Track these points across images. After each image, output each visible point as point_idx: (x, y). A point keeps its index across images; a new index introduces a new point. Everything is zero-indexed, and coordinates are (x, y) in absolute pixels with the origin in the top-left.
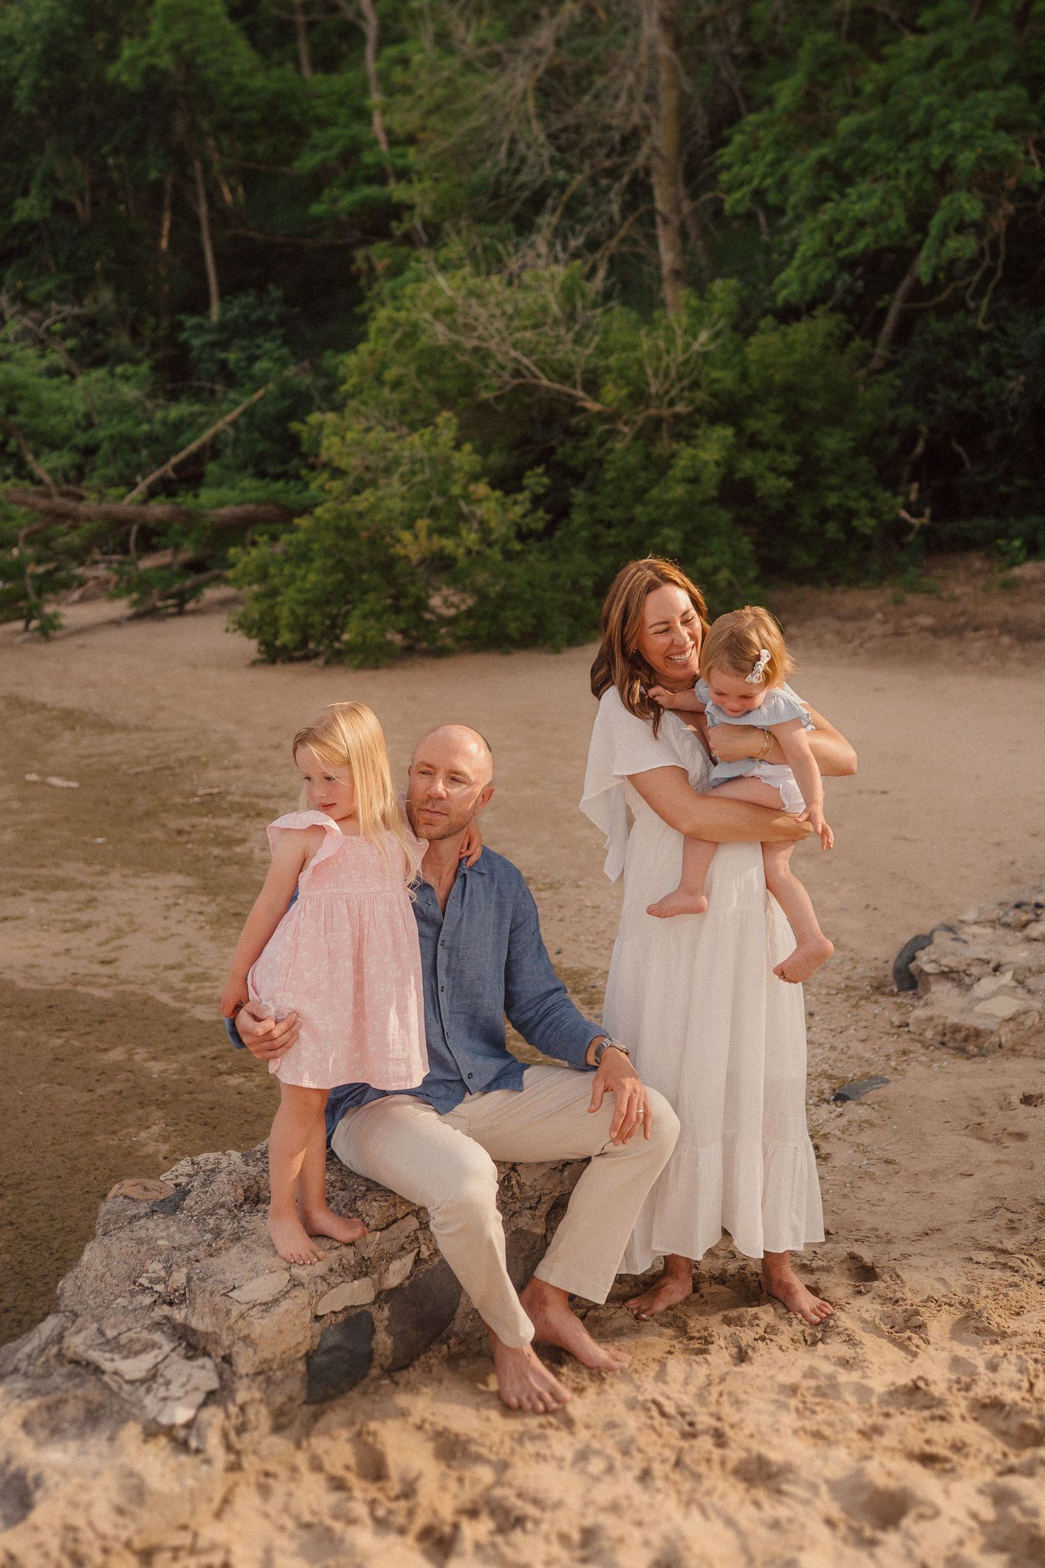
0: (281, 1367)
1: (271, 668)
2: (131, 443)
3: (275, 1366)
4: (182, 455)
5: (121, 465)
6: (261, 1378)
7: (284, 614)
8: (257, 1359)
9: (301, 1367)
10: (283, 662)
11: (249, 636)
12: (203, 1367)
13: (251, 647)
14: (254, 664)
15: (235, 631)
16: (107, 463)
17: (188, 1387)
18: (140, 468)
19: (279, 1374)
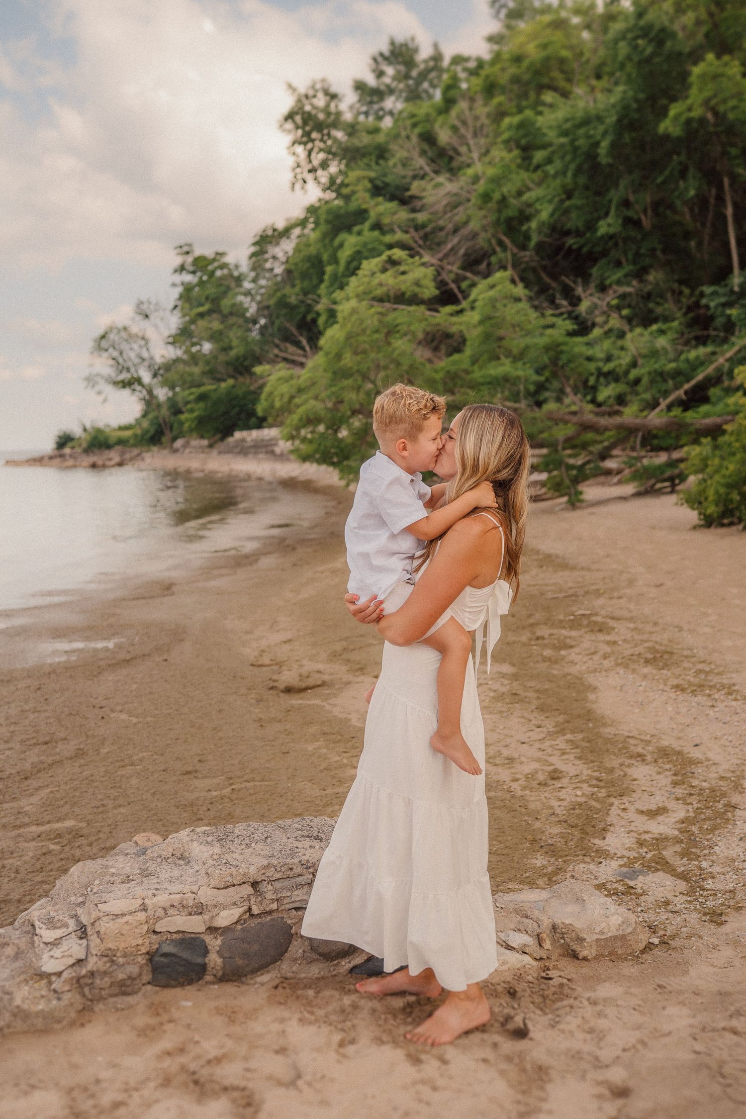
0: (125, 956)
1: (706, 530)
2: (661, 376)
3: (119, 954)
4: (693, 383)
5: (654, 391)
6: (106, 959)
7: (711, 493)
8: (103, 947)
9: (141, 960)
10: (716, 527)
11: (693, 509)
12: (80, 945)
13: (692, 516)
14: (695, 528)
15: (682, 504)
16: (646, 391)
17: (66, 954)
18: (666, 393)
19: (121, 960)
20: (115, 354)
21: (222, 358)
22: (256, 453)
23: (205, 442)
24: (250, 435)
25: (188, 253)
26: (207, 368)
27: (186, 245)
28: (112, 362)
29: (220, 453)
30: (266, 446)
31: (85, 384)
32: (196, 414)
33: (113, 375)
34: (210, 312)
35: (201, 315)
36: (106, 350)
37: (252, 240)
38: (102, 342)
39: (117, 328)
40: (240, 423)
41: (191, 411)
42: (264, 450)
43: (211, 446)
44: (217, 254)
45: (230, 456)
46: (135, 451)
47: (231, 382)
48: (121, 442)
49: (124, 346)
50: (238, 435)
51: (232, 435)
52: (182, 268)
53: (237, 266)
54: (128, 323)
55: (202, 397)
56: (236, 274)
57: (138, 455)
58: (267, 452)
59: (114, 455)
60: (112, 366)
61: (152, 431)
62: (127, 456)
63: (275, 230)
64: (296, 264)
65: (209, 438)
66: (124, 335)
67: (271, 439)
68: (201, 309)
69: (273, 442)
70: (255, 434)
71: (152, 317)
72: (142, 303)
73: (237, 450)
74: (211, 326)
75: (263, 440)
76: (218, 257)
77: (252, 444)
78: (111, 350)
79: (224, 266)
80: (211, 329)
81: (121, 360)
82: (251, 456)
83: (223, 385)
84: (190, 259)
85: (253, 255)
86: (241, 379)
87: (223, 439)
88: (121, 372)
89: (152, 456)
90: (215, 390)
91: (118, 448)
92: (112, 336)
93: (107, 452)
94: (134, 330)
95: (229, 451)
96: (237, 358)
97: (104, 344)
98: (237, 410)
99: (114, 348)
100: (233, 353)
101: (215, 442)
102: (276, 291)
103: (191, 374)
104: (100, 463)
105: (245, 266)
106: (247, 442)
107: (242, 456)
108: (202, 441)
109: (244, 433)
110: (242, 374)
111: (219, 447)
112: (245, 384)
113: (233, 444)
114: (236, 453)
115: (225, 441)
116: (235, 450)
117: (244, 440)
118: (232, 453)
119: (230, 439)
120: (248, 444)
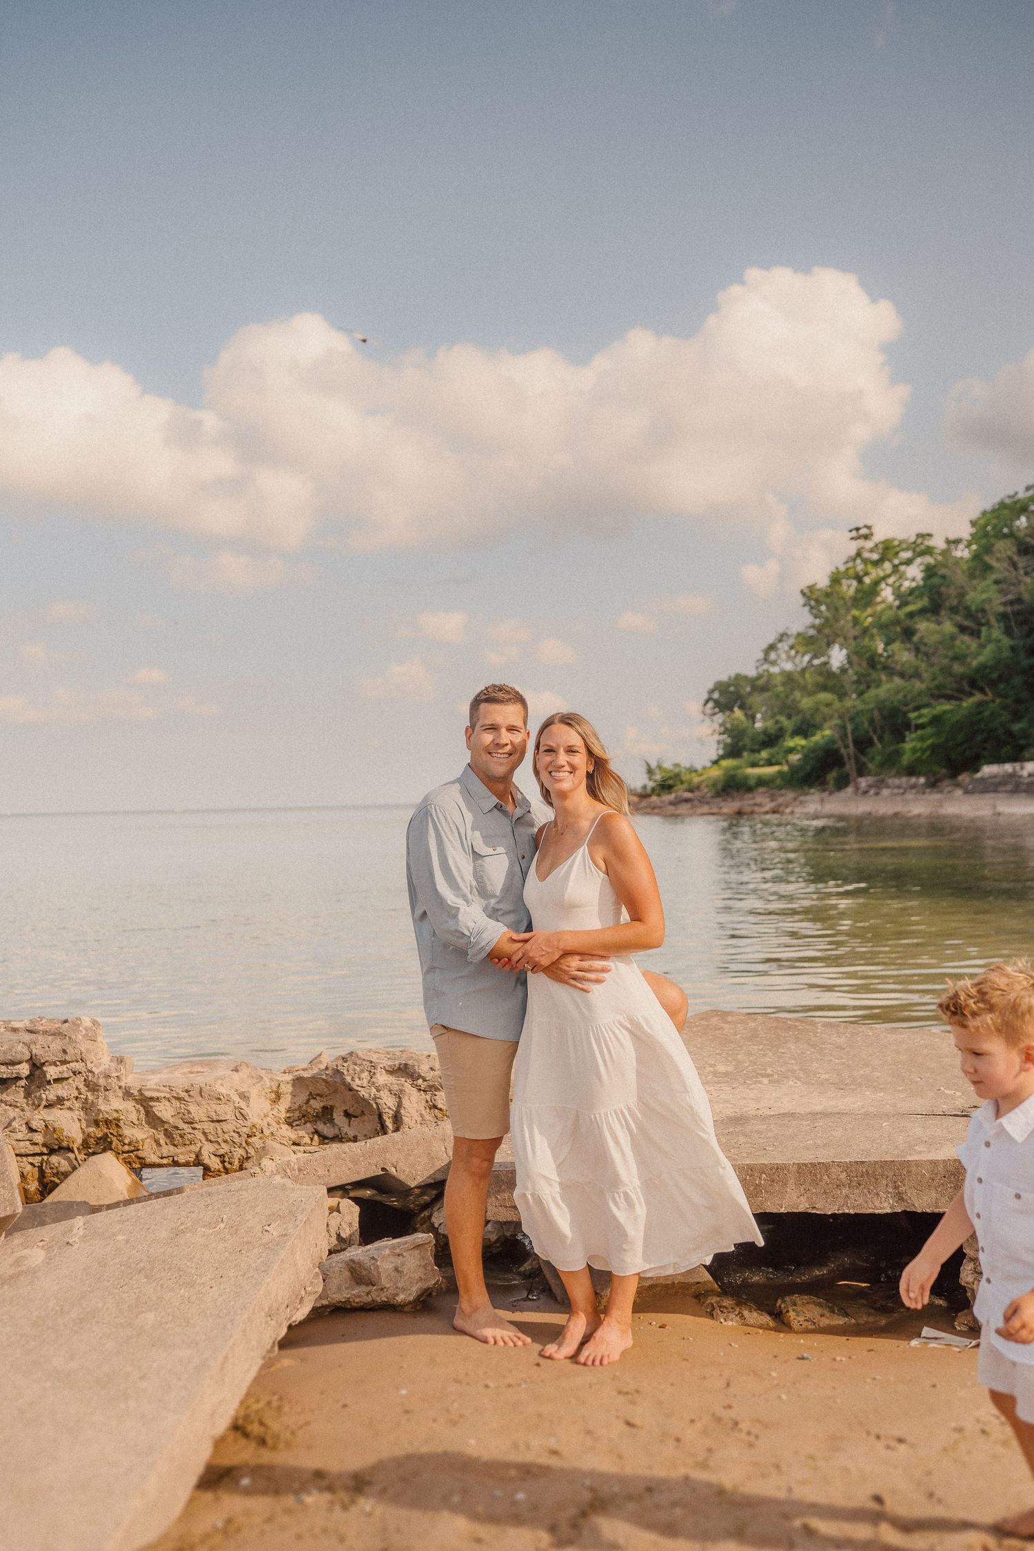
21: (957, 668)
23: (922, 780)
24: (1022, 768)
25: (868, 536)
26: (934, 683)
27: (863, 526)
29: (964, 793)
34: (925, 612)
41: (922, 739)
43: (933, 784)
44: (918, 535)
46: (790, 795)
48: (762, 782)
50: (988, 770)
51: (977, 770)
55: (936, 720)
57: (795, 799)
59: (762, 799)
61: (808, 768)
62: (780, 800)
73: (1009, 787)
76: (920, 540)
79: (931, 550)
80: (939, 632)
83: (965, 704)
84: (869, 544)
87: (956, 776)
89: (822, 801)
90: (951, 711)
91: (761, 790)
93: (750, 796)
96: (982, 668)
98: (985, 735)
100: (974, 662)
101: (944, 779)
103: (914, 692)
104: (748, 809)
106: (1020, 777)
107: (1023, 795)
108: (913, 780)
109: (1008, 767)
110: (982, 690)
111: (958, 785)
112: (987, 703)
113: (993, 780)
114: (1006, 792)
115: (964, 778)
116: (1003, 788)
117: (1013, 775)
118: (995, 791)
119: (978, 775)
120: (1026, 781)
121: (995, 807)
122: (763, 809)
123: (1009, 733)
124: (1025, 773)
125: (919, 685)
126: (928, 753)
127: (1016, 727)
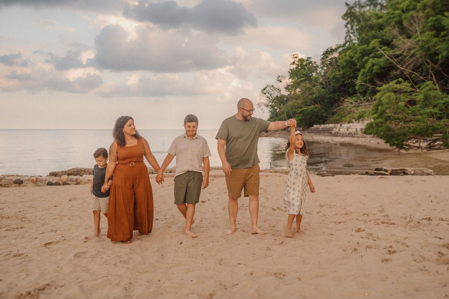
20: (269, 95)
21: (310, 97)
22: (324, 133)
23: (302, 129)
24: (321, 126)
25: (296, 57)
26: (303, 101)
27: (296, 54)
28: (267, 98)
29: (308, 133)
30: (328, 130)
31: (258, 106)
32: (299, 118)
33: (267, 103)
34: (305, 80)
35: (302, 81)
36: (265, 94)
37: (322, 53)
38: (264, 91)
39: (270, 86)
40: (316, 122)
41: (298, 117)
42: (327, 132)
43: (303, 130)
44: (308, 58)
45: (313, 134)
47: (313, 106)
49: (272, 93)
50: (315, 126)
51: (313, 126)
52: (294, 63)
53: (315, 62)
54: (273, 84)
55: (302, 112)
56: (314, 65)
58: (328, 133)
60: (267, 100)
63: (332, 49)
64: (341, 63)
65: (302, 127)
66: (272, 88)
67: (330, 128)
68: (302, 79)
69: (331, 129)
70: (323, 126)
71: (282, 82)
72: (280, 76)
73: (316, 132)
74: (306, 85)
75: (326, 128)
76: (308, 59)
77: (322, 129)
78: (267, 94)
79: (311, 62)
80: (306, 86)
81: (271, 98)
82: (322, 134)
83: (310, 107)
84: (297, 60)
85: (323, 59)
86: (317, 105)
87: (308, 128)
88: (270, 102)
90: (307, 109)
92: (268, 89)
94: (276, 86)
95: (312, 132)
96: (316, 97)
97: (265, 91)
98: (315, 116)
99: (268, 93)
100: (314, 95)
101: (306, 129)
102: (332, 73)
103: (298, 104)
105: (319, 62)
106: (320, 129)
107: (318, 134)
108: (300, 128)
109: (318, 126)
110: (317, 103)
111: (307, 130)
112: (318, 107)
113: (314, 129)
114: (315, 133)
115: (310, 128)
116: (315, 132)
117: (318, 128)
118: (313, 133)
119: (312, 128)
120: (320, 130)
121: (312, 137)
122: (264, 135)
123: (322, 116)
124: (320, 128)
125: (300, 102)
126: (299, 121)
127: (324, 114)
